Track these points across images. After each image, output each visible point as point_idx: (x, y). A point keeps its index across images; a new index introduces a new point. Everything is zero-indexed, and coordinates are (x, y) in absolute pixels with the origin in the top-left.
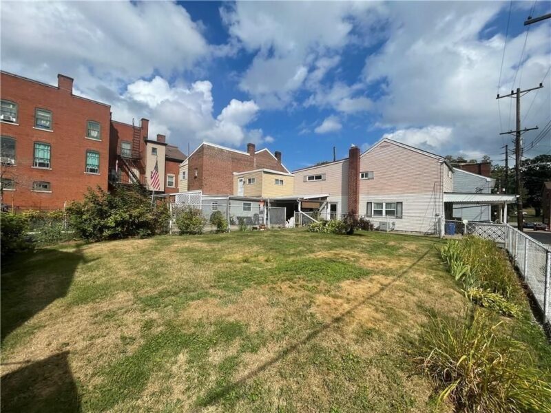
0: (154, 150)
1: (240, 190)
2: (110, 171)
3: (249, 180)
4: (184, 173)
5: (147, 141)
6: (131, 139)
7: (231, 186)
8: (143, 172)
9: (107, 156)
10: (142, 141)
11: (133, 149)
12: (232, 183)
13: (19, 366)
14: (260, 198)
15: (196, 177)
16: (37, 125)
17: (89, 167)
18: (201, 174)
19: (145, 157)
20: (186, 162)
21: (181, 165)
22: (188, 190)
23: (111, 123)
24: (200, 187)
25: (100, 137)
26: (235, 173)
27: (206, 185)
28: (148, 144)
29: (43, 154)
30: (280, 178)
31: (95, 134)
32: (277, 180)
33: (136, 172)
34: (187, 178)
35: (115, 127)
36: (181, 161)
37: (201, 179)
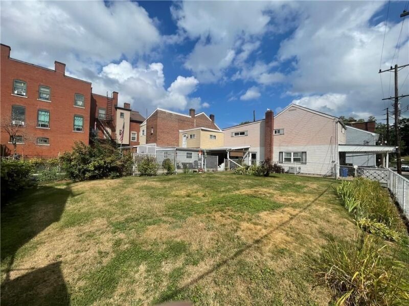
0: (122, 114)
1: (184, 143)
2: (90, 130)
3: (191, 136)
4: (143, 131)
5: (117, 108)
6: (105, 107)
7: (177, 140)
8: (114, 130)
9: (89, 119)
10: (113, 108)
11: (107, 114)
12: (178, 138)
13: (27, 271)
14: (199, 149)
15: (152, 134)
16: (40, 98)
17: (76, 127)
18: (155, 131)
19: (115, 119)
20: (145, 123)
21: (141, 125)
22: (146, 143)
23: (92, 95)
24: (155, 141)
25: (84, 105)
26: (180, 131)
27: (159, 139)
28: (118, 110)
29: (44, 118)
30: (213, 134)
31: (80, 103)
32: (211, 136)
33: (109, 130)
34: (145, 134)
35: (95, 98)
36: (141, 122)
37: (156, 135)
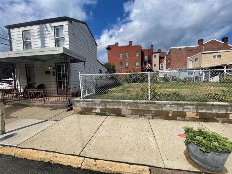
0: (155, 56)
1: (190, 65)
2: (142, 66)
3: (195, 59)
4: (165, 62)
5: (153, 53)
6: (147, 54)
7: (186, 64)
8: (151, 65)
9: (141, 61)
10: (151, 54)
11: (148, 57)
12: (187, 62)
14: (201, 68)
15: (168, 63)
16: (126, 57)
17: (136, 66)
19: (152, 59)
20: (165, 58)
21: (164, 59)
22: (166, 69)
23: (142, 51)
24: (170, 67)
25: (139, 56)
26: (188, 58)
28: (153, 54)
29: (127, 64)
30: (217, 54)
31: (137, 55)
32: (214, 56)
33: (149, 65)
34: (166, 64)
35: (143, 52)
36: (164, 58)
37: (170, 64)
